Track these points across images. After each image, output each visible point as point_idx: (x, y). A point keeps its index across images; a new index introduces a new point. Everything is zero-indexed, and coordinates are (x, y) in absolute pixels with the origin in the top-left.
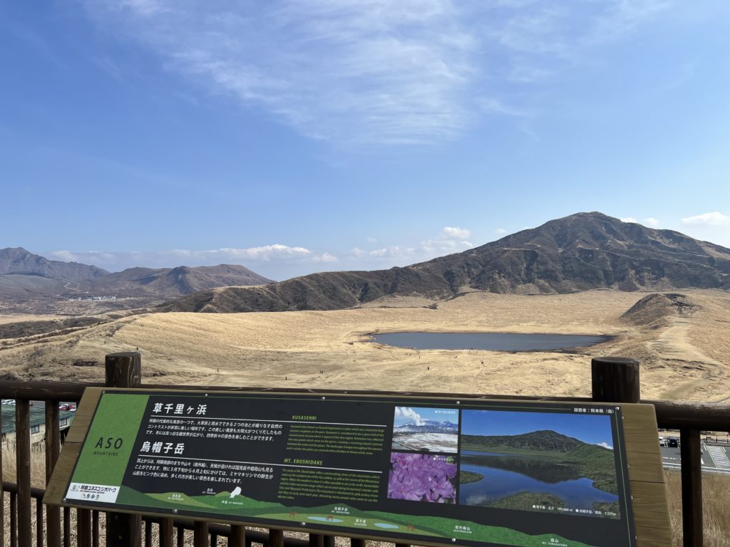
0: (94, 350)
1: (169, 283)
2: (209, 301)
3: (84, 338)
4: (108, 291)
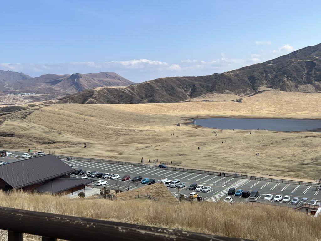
0: (13, 127)
1: (69, 84)
2: (91, 96)
3: (8, 119)
4: (31, 90)
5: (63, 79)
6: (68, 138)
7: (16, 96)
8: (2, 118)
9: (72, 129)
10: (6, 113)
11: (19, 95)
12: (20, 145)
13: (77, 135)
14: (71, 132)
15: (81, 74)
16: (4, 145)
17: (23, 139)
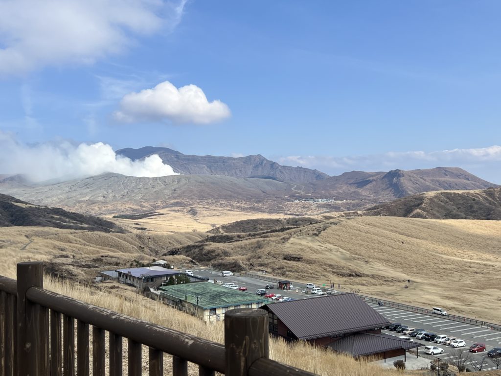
0: (301, 247)
1: (384, 186)
2: (419, 205)
3: (295, 235)
4: (327, 194)
5: (375, 178)
6: (379, 270)
7: (307, 202)
8: (287, 233)
9: (386, 256)
10: (292, 226)
11: (311, 202)
12: (310, 275)
13: (394, 267)
14: (385, 261)
15: (403, 171)
16: (287, 273)
17: (314, 266)
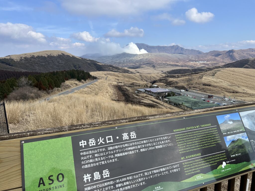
0: (209, 80)
3: (204, 76)
4: (203, 59)
5: (223, 53)
7: (196, 63)
8: (200, 75)
9: (245, 85)
10: (200, 72)
11: (197, 62)
12: (216, 92)
13: (251, 89)
14: (246, 86)
15: (235, 50)
16: (206, 91)
17: (217, 89)
